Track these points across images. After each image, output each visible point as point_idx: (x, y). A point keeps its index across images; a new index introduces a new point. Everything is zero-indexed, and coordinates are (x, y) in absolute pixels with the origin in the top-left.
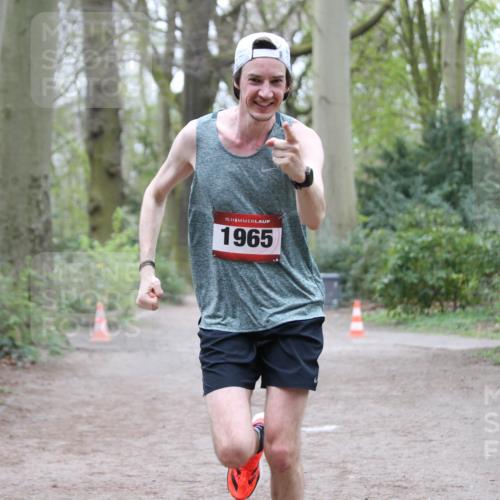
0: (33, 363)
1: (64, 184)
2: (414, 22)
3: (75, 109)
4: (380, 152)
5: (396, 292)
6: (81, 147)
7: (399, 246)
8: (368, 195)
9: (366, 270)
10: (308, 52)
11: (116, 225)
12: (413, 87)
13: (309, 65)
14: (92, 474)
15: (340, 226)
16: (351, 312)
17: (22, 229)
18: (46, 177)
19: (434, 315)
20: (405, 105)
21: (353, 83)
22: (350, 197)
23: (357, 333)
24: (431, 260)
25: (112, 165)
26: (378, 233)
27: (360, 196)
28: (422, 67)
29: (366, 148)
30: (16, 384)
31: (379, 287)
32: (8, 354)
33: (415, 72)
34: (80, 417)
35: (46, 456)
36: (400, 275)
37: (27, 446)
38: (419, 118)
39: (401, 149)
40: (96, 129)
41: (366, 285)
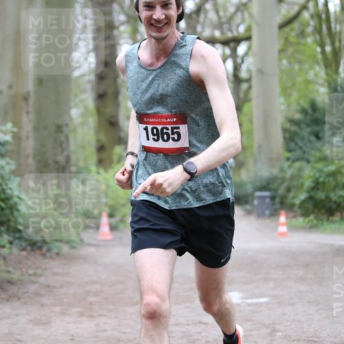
0: (58, 254)
1: (79, 130)
2: (323, 17)
3: (87, 78)
4: (299, 108)
5: (310, 206)
6: (91, 104)
7: (312, 174)
8: (291, 139)
9: (289, 190)
10: (249, 38)
11: (115, 158)
12: (321, 63)
13: (249, 48)
14: (98, 331)
15: (271, 159)
16: (278, 219)
17: (51, 161)
18: (67, 125)
19: (336, 222)
20: (316, 75)
21: (280, 60)
22: (278, 139)
23: (282, 234)
24: (333, 183)
25: (112, 117)
26: (297, 164)
27: (285, 138)
28: (328, 49)
29: (289, 105)
30: (46, 269)
31: (297, 202)
32: (40, 248)
33: (323, 52)
34: (90, 292)
35: (67, 318)
36: (313, 193)
37: (53, 312)
38: (326, 84)
39: (314, 106)
40: (101, 91)
41: (289, 201)
